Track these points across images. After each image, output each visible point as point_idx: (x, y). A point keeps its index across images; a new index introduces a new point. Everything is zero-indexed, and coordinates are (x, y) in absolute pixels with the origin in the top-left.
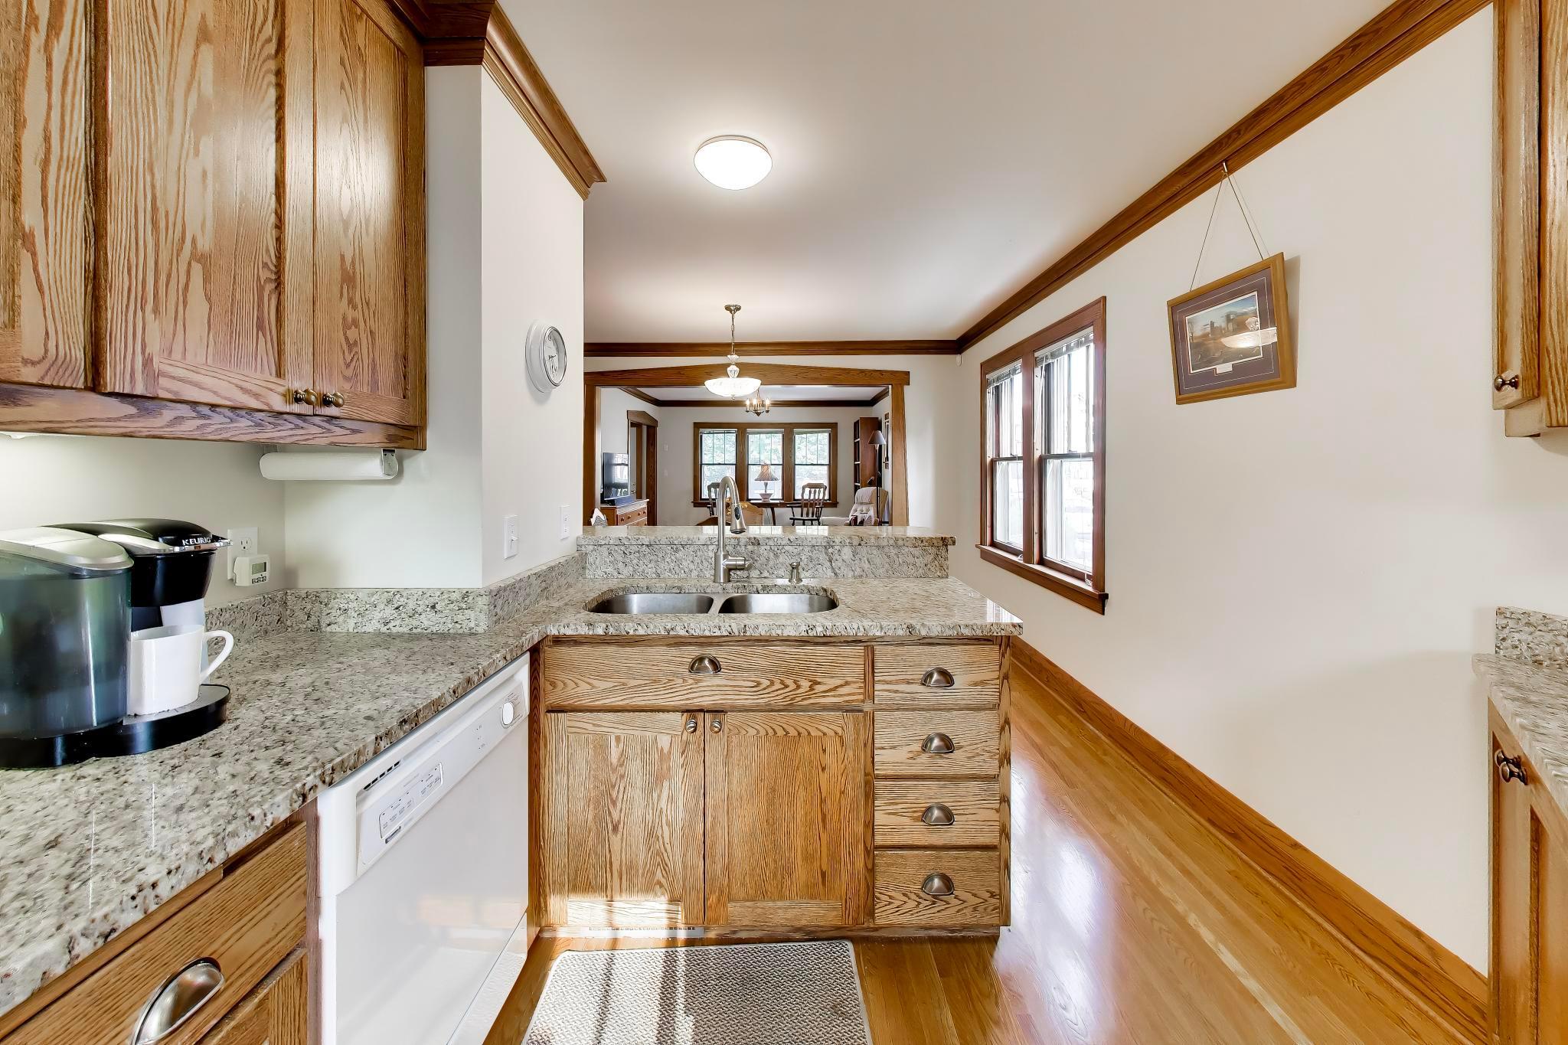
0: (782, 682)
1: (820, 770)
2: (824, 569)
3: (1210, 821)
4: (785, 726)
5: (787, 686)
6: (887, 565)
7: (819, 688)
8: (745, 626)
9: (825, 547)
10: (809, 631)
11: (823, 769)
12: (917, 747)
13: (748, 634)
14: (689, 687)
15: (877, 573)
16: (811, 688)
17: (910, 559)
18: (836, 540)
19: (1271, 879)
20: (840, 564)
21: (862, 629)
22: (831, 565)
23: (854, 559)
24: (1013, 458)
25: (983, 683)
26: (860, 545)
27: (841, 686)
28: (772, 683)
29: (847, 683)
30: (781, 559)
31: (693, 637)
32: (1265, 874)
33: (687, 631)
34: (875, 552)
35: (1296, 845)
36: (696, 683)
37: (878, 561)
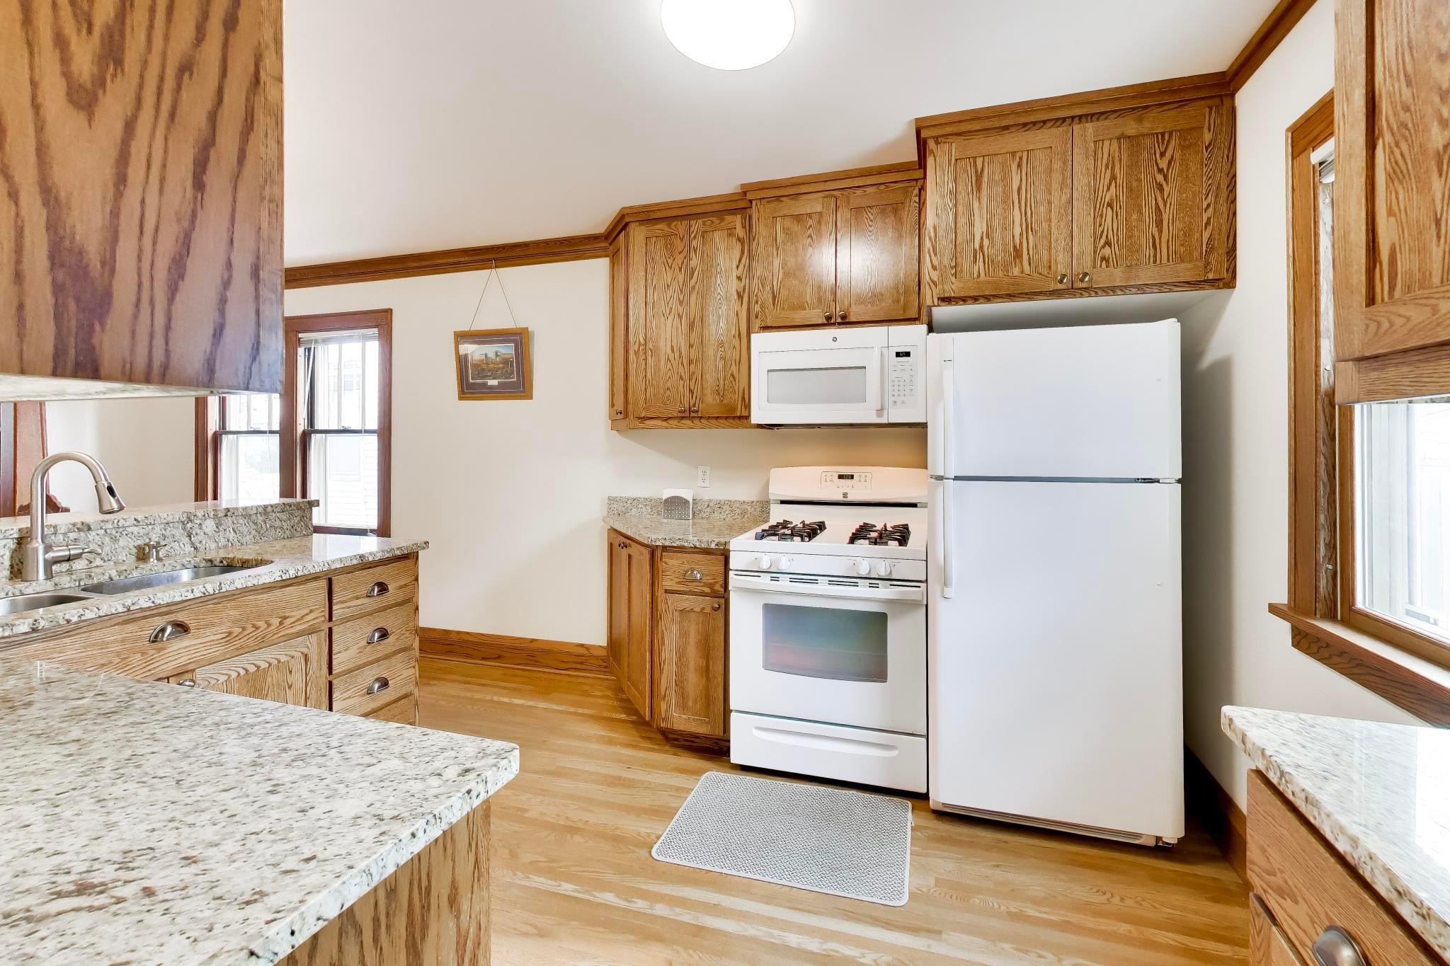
0: (254, 626)
1: (287, 688)
2: (182, 545)
3: (484, 659)
4: (255, 662)
5: (258, 628)
6: (254, 532)
7: (288, 621)
8: (221, 584)
9: (183, 522)
10: (283, 576)
11: (290, 687)
12: (364, 643)
13: (224, 590)
14: (149, 659)
15: (244, 541)
16: (281, 623)
17: (278, 523)
18: (198, 514)
19: (520, 667)
20: (200, 538)
21: (326, 565)
22: (190, 540)
23: (217, 530)
24: (272, 432)
25: (405, 585)
26: (226, 516)
27: (307, 614)
28: (244, 629)
29: (311, 611)
30: (122, 542)
31: (160, 606)
32: (516, 667)
33: (153, 602)
34: (241, 521)
35: (533, 641)
36: (159, 652)
37: (244, 529)
